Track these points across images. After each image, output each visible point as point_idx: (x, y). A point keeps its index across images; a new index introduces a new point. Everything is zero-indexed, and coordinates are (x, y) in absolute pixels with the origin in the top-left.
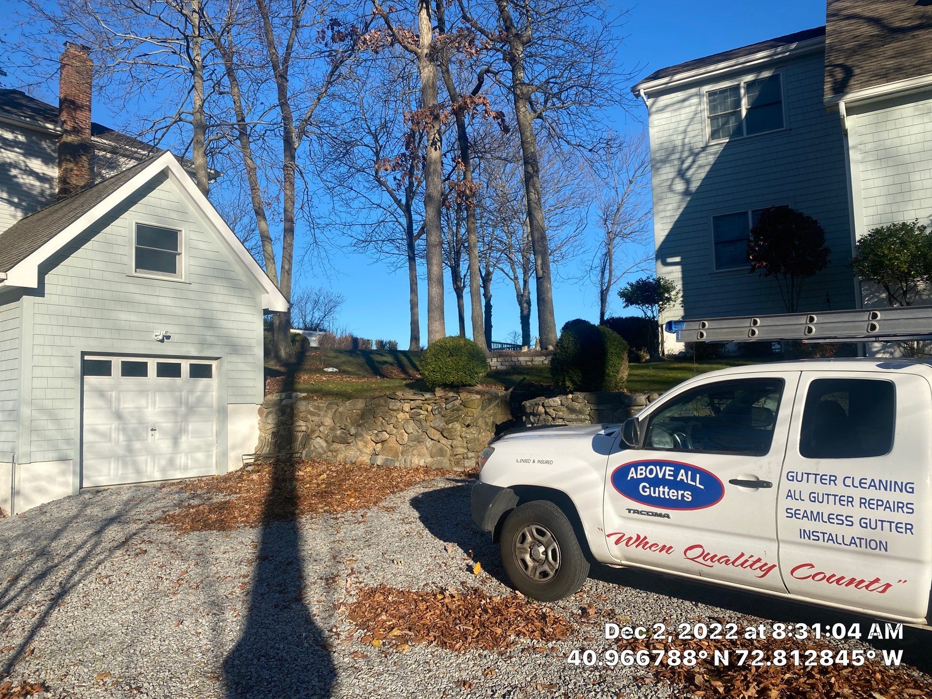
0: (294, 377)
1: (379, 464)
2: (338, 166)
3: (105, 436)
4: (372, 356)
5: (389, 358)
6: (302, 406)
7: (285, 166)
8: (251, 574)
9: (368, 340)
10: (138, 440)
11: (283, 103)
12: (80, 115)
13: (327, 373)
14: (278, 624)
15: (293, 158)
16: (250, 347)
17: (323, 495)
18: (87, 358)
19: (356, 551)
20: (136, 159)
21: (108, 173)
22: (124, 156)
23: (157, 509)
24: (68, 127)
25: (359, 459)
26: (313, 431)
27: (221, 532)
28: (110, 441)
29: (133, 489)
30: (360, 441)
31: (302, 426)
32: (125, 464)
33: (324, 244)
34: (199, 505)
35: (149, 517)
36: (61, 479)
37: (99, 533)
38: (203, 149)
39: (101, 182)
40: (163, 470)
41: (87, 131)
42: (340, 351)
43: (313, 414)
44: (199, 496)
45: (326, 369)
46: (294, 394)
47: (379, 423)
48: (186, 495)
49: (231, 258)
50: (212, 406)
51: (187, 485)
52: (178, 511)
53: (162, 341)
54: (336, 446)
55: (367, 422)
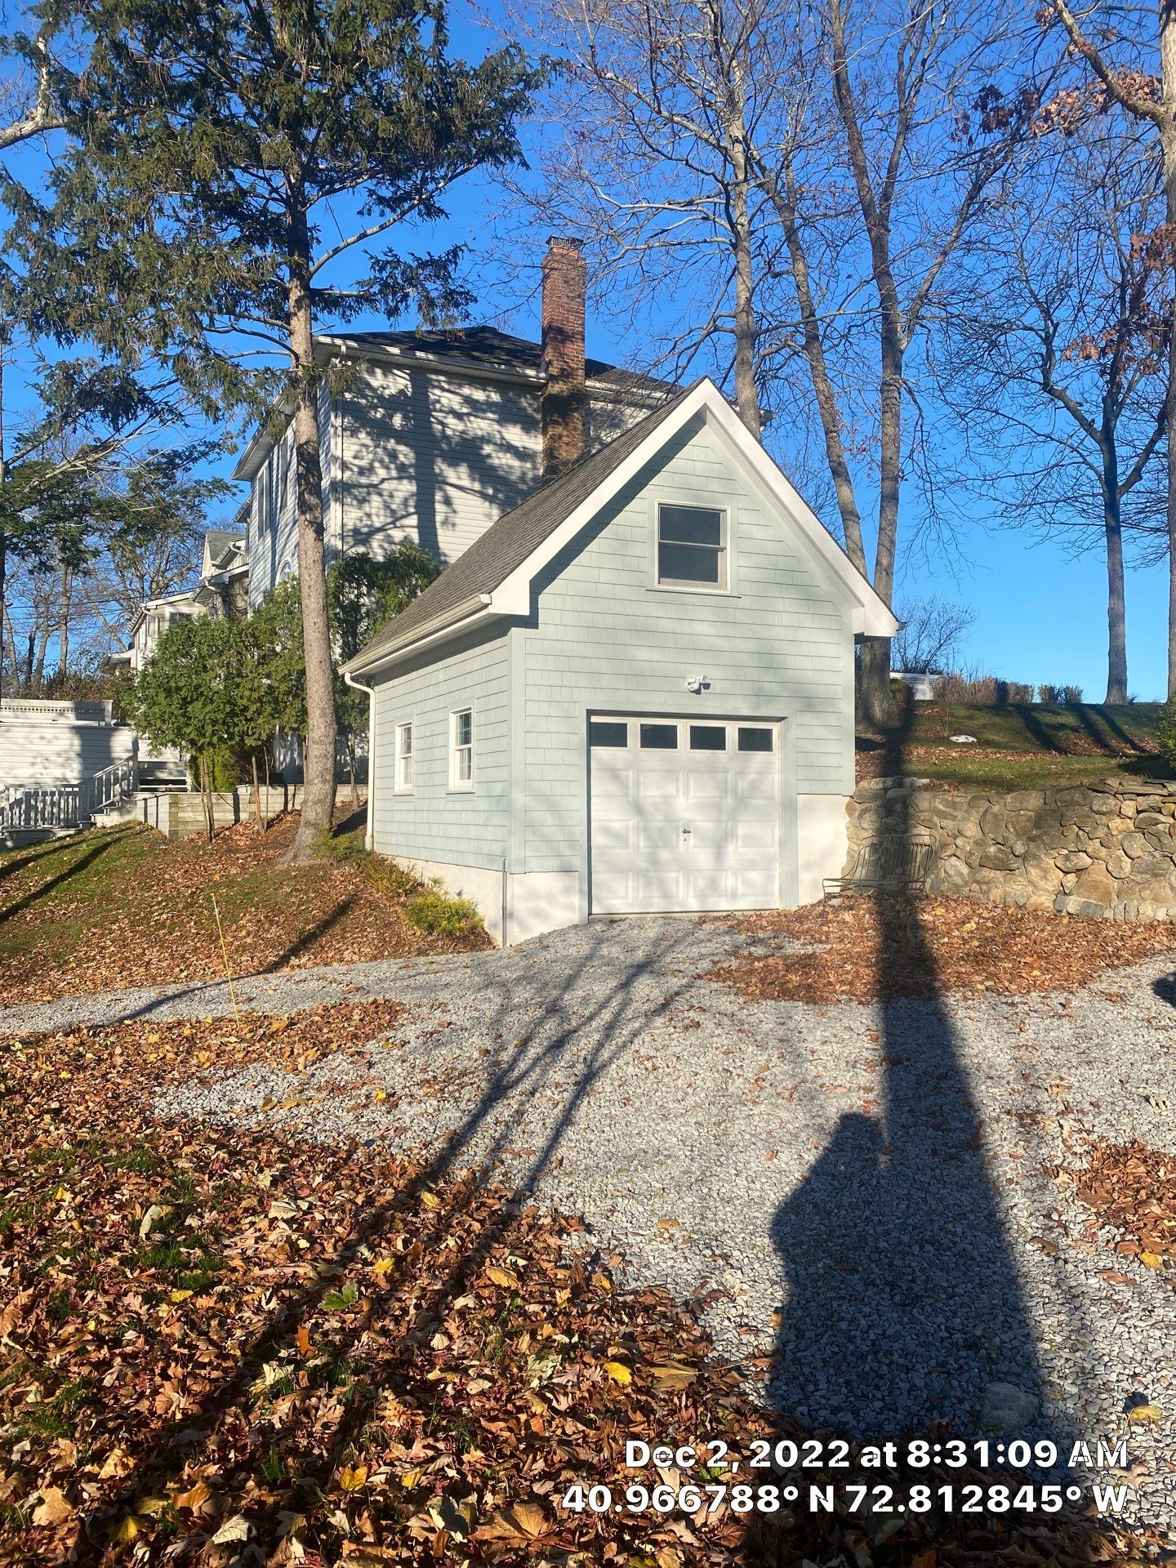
0: (900, 752)
1: (1071, 911)
2: (972, 376)
3: (621, 839)
4: (1036, 715)
5: (1069, 719)
6: (924, 801)
7: (885, 384)
8: (877, 1088)
9: (1026, 687)
10: (665, 847)
11: (881, 274)
12: (570, 349)
13: (957, 744)
14: (944, 1187)
15: (898, 368)
16: (832, 699)
17: (979, 959)
18: (595, 719)
19: (1065, 1069)
20: (649, 407)
21: (607, 436)
22: (630, 404)
23: (702, 957)
24: (554, 371)
25: (1032, 900)
26: (944, 846)
27: (811, 1006)
28: (627, 846)
29: (660, 922)
30: (1034, 867)
31: (923, 835)
32: (648, 884)
33: (947, 517)
34: (767, 957)
35: (692, 968)
36: (564, 900)
37: (625, 985)
38: (751, 373)
39: (599, 451)
40: (702, 896)
41: (581, 372)
42: (977, 708)
43: (942, 815)
44: (761, 941)
45: (954, 739)
46: (908, 780)
47: (1072, 837)
48: (741, 938)
49: (802, 550)
50: (772, 798)
51: (740, 923)
52: (734, 964)
53: (698, 692)
54: (986, 873)
55: (1046, 833)
